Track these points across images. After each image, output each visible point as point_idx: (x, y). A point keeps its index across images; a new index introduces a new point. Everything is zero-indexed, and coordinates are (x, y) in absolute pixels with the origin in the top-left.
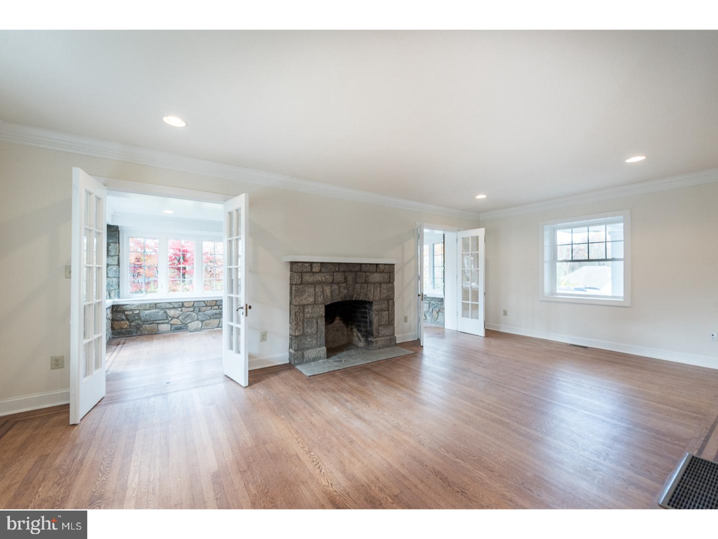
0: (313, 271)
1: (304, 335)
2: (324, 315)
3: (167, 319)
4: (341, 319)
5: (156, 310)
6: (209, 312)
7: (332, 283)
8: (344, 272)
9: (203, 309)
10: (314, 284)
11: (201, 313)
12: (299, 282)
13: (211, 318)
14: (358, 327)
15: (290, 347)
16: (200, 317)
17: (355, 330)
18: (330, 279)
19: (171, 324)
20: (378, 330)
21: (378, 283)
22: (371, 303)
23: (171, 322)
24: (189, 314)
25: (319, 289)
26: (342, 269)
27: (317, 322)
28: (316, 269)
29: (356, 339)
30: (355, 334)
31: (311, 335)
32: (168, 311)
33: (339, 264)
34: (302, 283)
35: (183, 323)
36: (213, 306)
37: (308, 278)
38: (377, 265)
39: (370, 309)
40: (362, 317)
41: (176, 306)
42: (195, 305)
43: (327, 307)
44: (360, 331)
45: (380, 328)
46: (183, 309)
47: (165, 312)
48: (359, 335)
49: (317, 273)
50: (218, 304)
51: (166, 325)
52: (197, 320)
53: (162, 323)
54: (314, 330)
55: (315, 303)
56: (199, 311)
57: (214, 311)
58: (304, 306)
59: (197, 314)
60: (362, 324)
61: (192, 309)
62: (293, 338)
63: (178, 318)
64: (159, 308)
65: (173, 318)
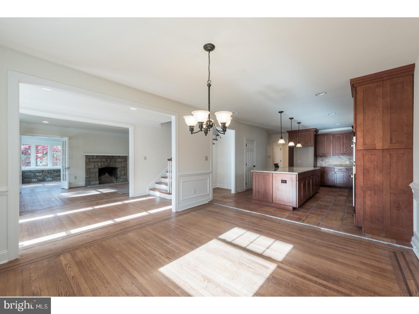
0: (94, 158)
1: (90, 177)
2: (98, 171)
3: (36, 177)
4: (108, 174)
5: (30, 173)
6: (55, 174)
7: (101, 162)
8: (106, 158)
9: (53, 173)
10: (94, 162)
11: (52, 175)
12: (88, 161)
13: (56, 177)
14: (114, 176)
15: (86, 181)
16: (51, 176)
17: (113, 177)
18: (101, 161)
19: (38, 179)
20: (120, 177)
21: (120, 162)
22: (117, 168)
23: (37, 178)
24: (46, 175)
25: (96, 164)
26: (105, 157)
27: (95, 174)
28: (95, 157)
29: (114, 180)
30: (113, 178)
31: (93, 177)
32: (36, 174)
33: (104, 156)
34: (89, 162)
35: (43, 179)
36: (58, 172)
37: (91, 160)
38: (120, 156)
39: (117, 170)
40: (115, 173)
41: (40, 172)
42: (49, 171)
43: (99, 169)
44: (115, 177)
45: (121, 176)
46: (43, 173)
47: (35, 174)
48: (114, 179)
49: (95, 159)
50: (59, 171)
51: (35, 179)
52: (50, 177)
53: (33, 178)
54: (94, 176)
55: (94, 168)
56: (51, 174)
57: (58, 174)
58: (90, 168)
59: (50, 175)
60: (115, 175)
61: (47, 173)
62: (86, 178)
63: (40, 176)
64: (32, 172)
65: (38, 176)
